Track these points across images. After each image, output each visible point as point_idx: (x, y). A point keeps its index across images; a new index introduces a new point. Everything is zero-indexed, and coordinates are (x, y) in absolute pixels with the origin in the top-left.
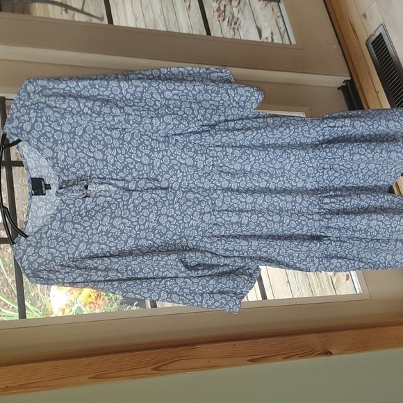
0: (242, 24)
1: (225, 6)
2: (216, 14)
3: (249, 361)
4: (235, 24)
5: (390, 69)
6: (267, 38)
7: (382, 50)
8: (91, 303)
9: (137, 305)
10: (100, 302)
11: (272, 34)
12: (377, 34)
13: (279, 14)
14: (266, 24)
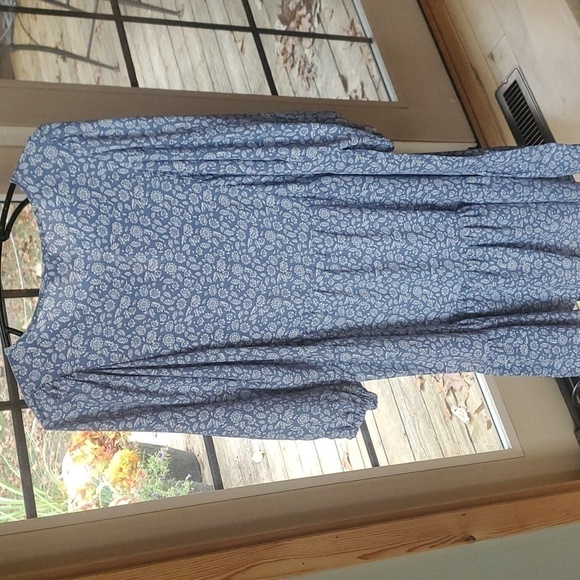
0: (319, 72)
1: (293, 47)
2: (282, 58)
3: (359, 558)
4: (309, 71)
5: (530, 131)
6: (355, 91)
7: (519, 105)
8: (123, 479)
9: (190, 479)
10: (137, 478)
11: (362, 84)
12: (511, 82)
13: (371, 57)
14: (353, 72)
